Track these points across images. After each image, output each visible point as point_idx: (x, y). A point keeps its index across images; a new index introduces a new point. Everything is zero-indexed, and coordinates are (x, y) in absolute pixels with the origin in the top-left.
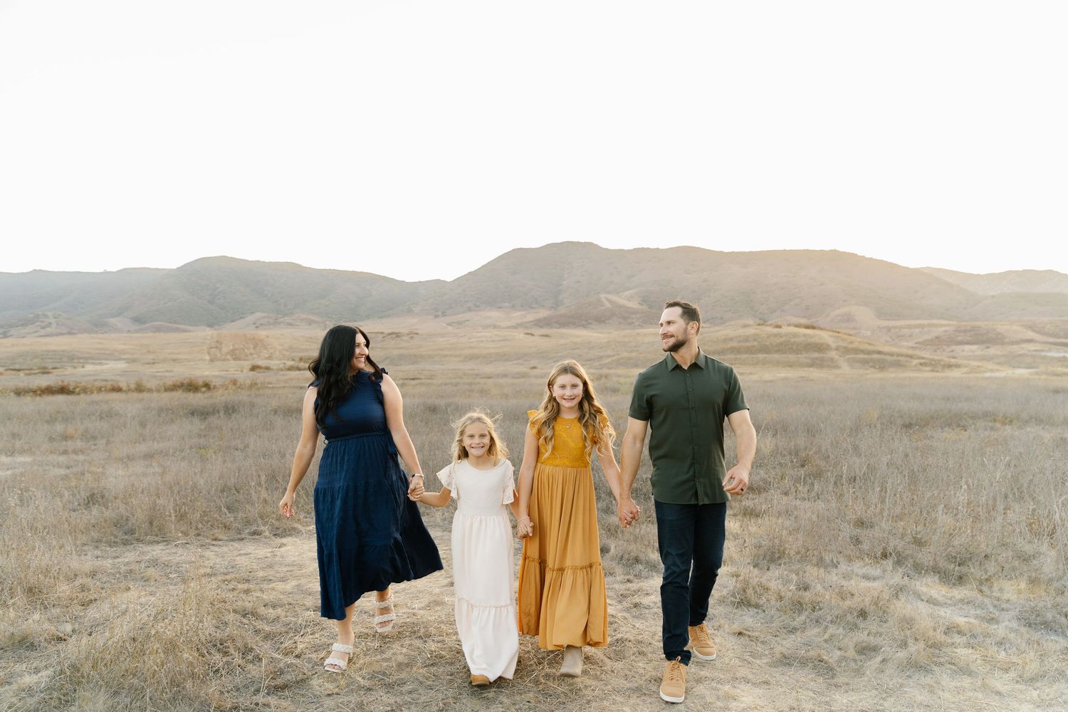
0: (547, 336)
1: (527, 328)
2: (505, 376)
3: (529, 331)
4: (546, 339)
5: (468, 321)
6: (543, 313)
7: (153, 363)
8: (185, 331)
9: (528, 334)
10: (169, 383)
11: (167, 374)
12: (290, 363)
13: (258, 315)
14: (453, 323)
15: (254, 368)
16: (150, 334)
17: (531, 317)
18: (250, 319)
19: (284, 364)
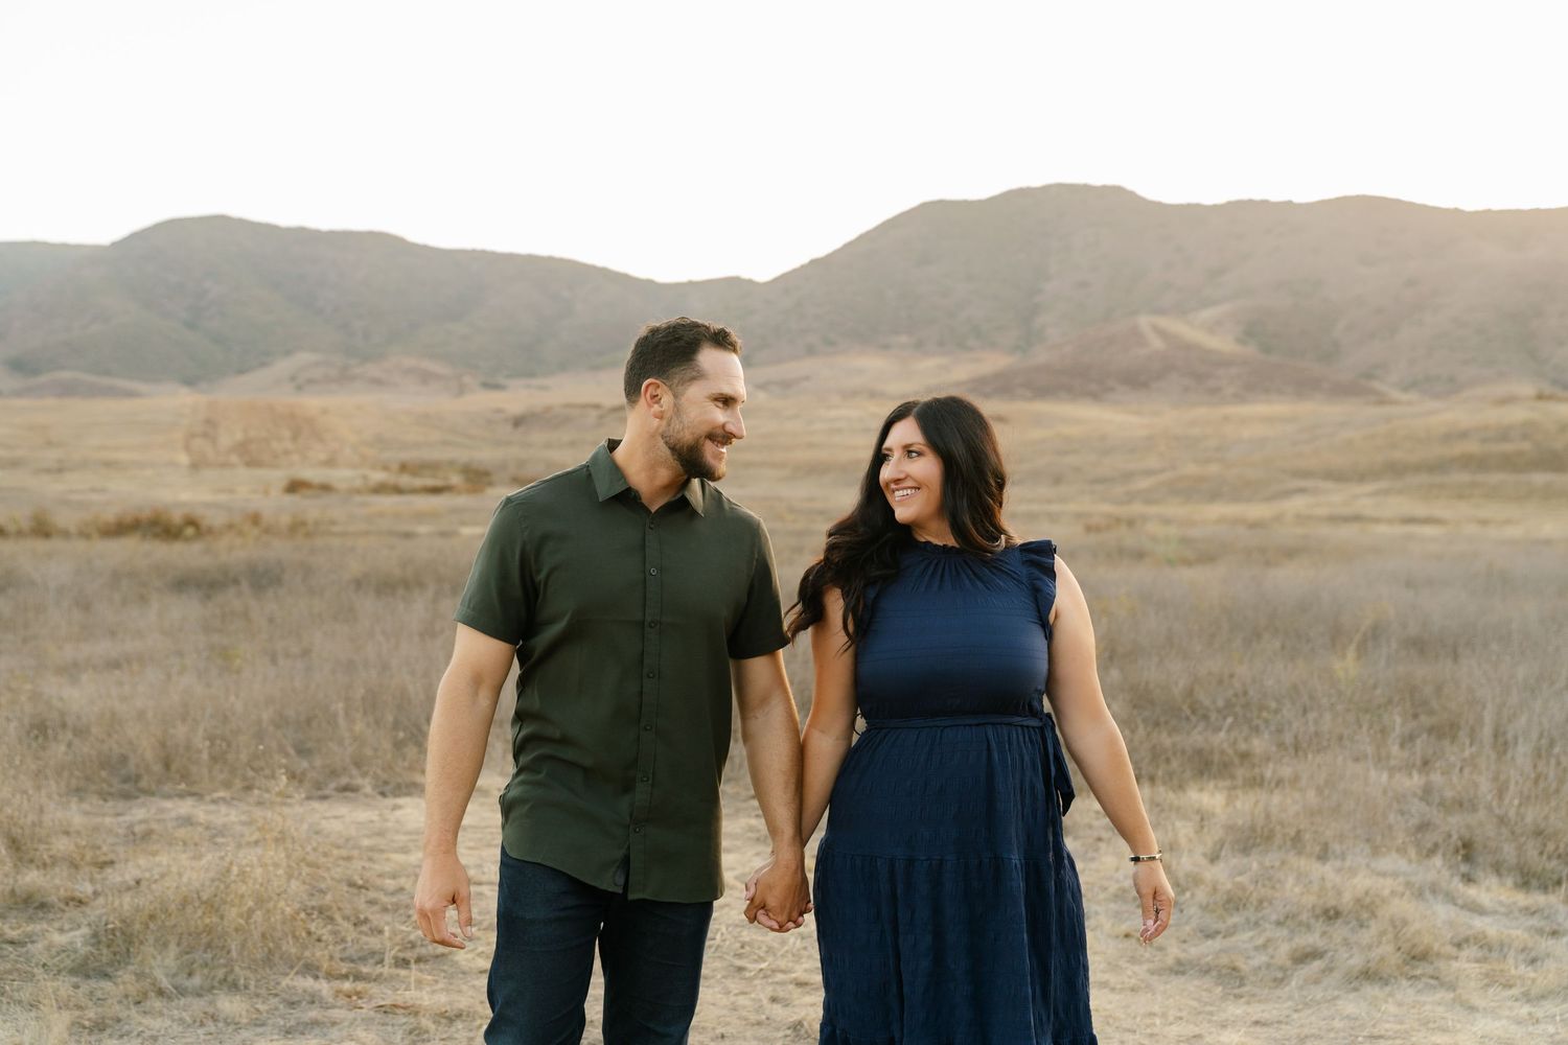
7: (60, 470)
8: (130, 394)
10: (110, 515)
11: (95, 497)
12: (378, 476)
13: (304, 358)
14: (770, 382)
15: (294, 487)
16: (51, 402)
18: (283, 366)
19: (365, 477)
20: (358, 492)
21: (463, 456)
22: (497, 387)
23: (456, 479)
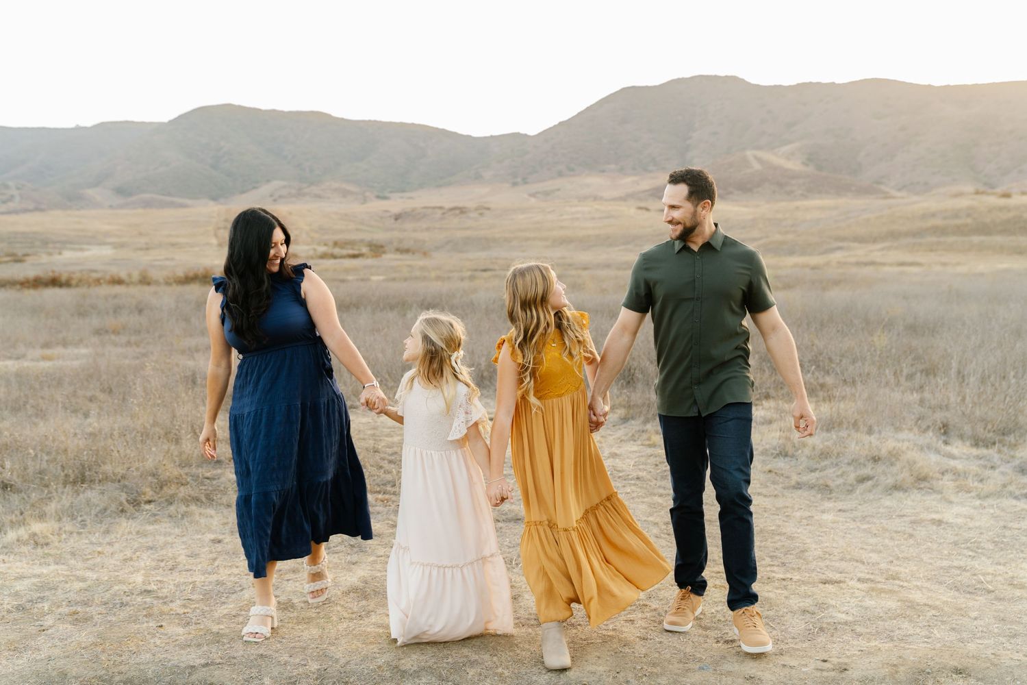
1: (641, 199)
3: (643, 204)
5: (559, 190)
7: (147, 249)
8: (183, 206)
9: (640, 208)
11: (168, 263)
12: (322, 249)
13: (276, 184)
14: (536, 193)
16: (140, 211)
17: (646, 184)
18: (265, 189)
19: (315, 250)
21: (367, 237)
22: (385, 198)
23: (365, 250)
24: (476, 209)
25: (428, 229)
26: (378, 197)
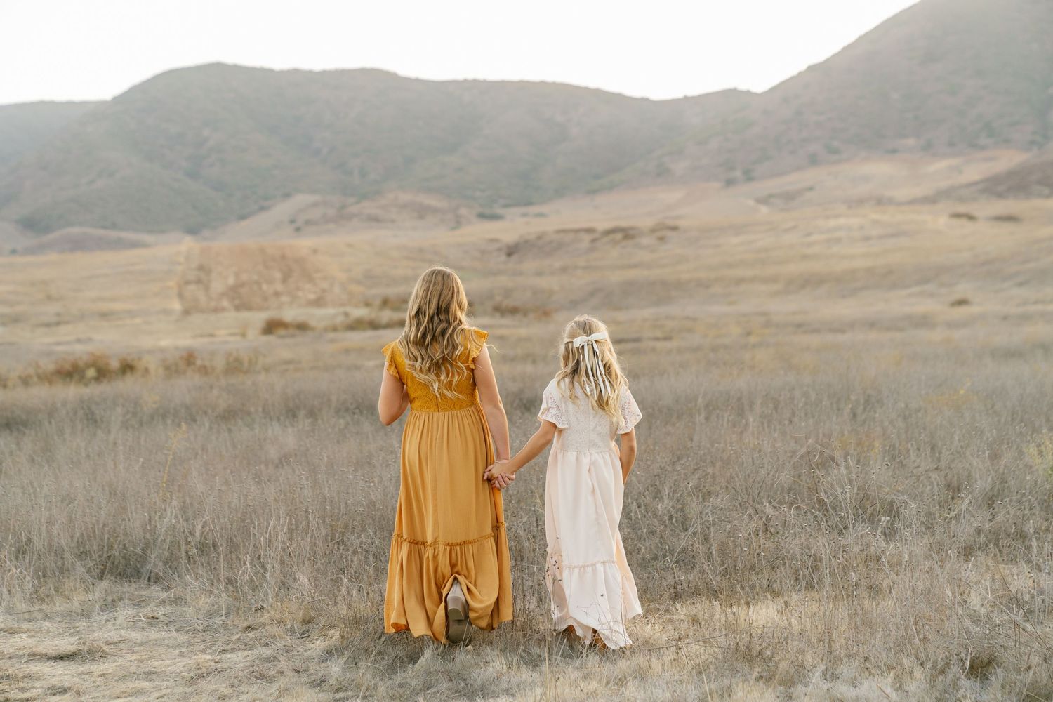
0: (1010, 218)
1: (961, 200)
2: (872, 324)
3: (962, 209)
4: (1008, 227)
5: (811, 189)
6: (1007, 160)
7: (58, 324)
8: (134, 245)
9: (958, 216)
12: (360, 312)
13: (301, 199)
14: (771, 196)
15: (272, 327)
16: (53, 257)
17: (975, 171)
18: (282, 210)
19: (346, 314)
20: (335, 329)
22: (494, 217)
24: (653, 230)
25: (564, 270)
26: (482, 216)
